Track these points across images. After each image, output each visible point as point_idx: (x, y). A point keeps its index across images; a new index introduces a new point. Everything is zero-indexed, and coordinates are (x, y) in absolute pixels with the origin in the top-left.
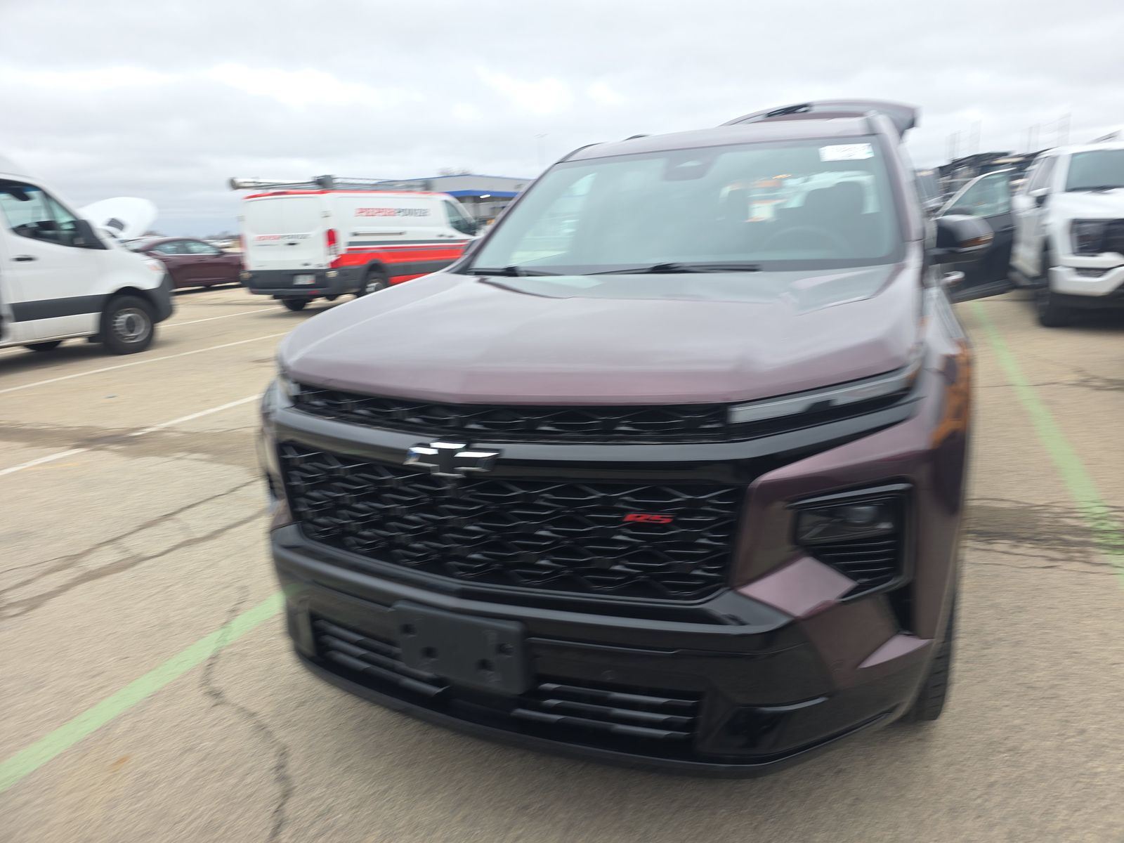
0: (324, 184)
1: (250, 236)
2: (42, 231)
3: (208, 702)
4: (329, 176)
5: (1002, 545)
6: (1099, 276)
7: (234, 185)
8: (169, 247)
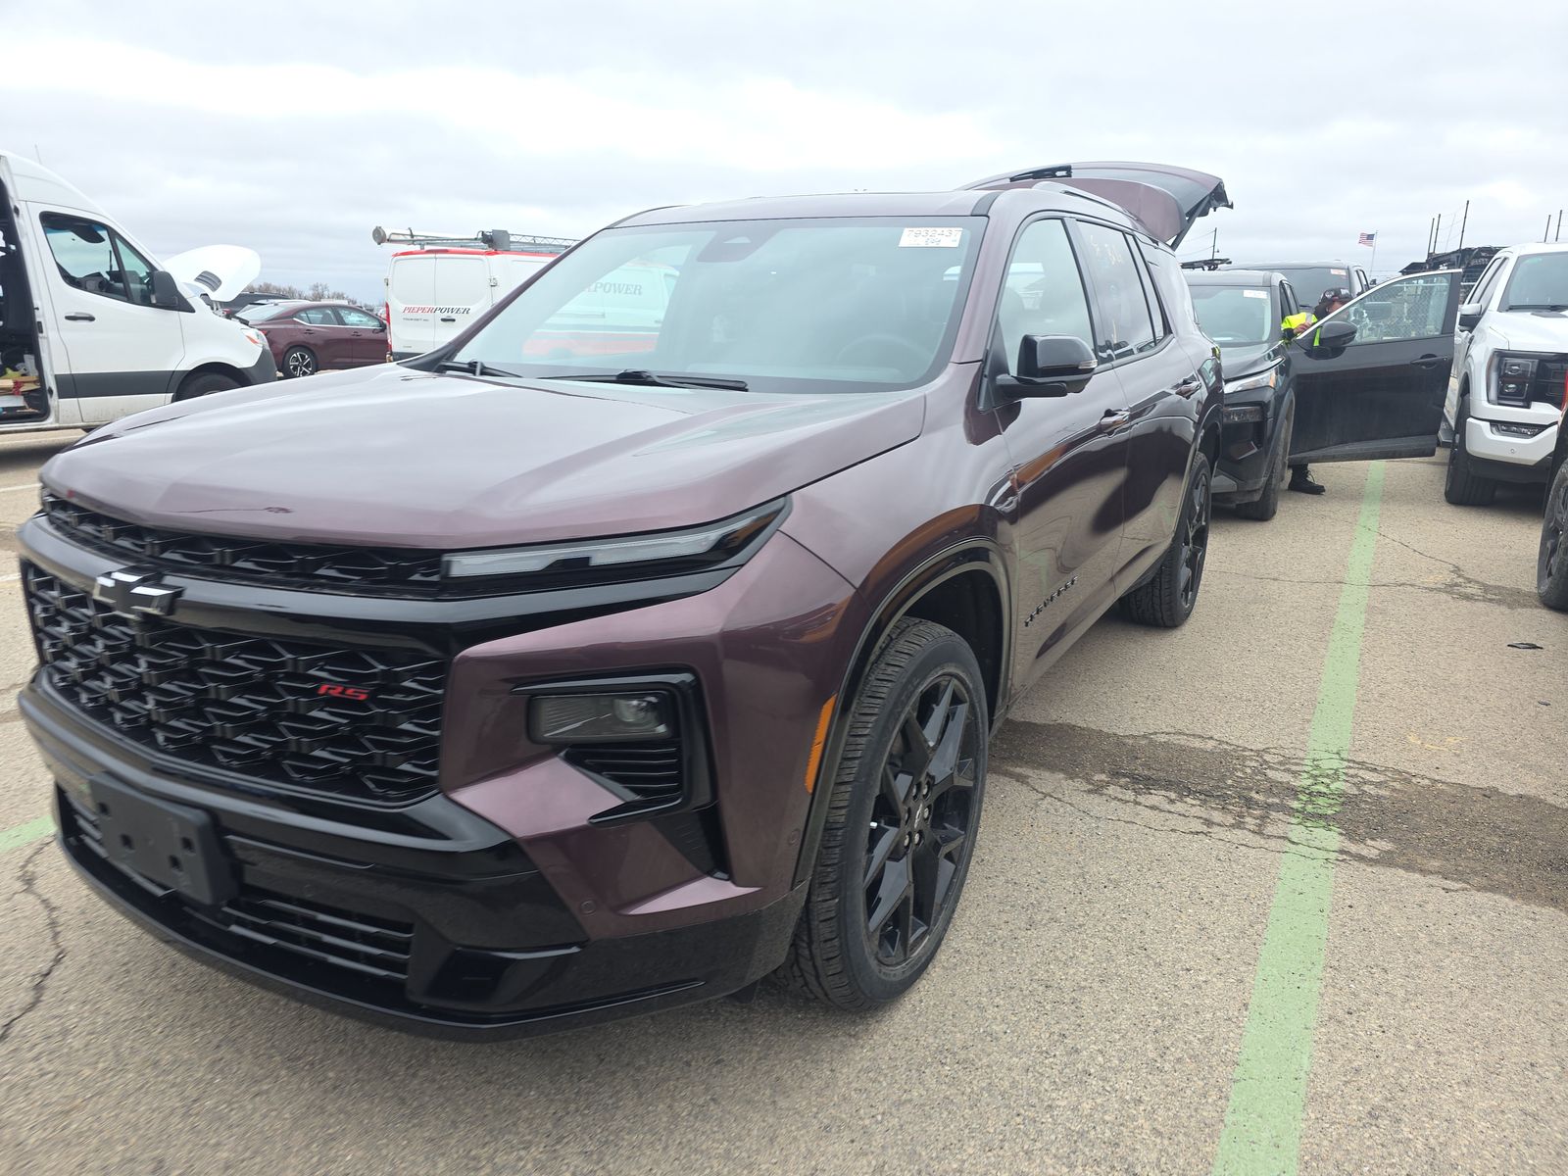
0: (493, 242)
1: (397, 307)
2: (112, 284)
3: (18, 886)
4: (506, 232)
5: (1157, 798)
6: (1524, 435)
7: (380, 237)
8: (312, 315)
